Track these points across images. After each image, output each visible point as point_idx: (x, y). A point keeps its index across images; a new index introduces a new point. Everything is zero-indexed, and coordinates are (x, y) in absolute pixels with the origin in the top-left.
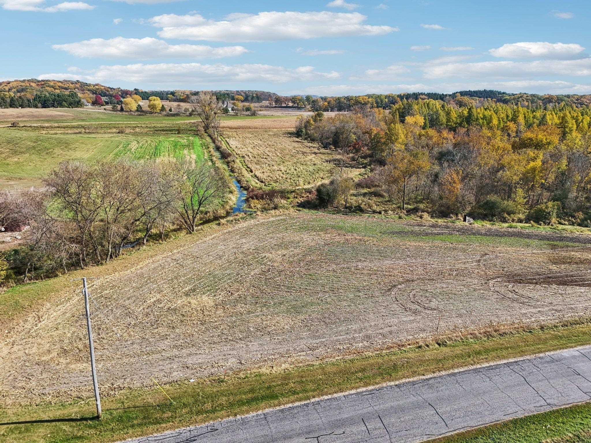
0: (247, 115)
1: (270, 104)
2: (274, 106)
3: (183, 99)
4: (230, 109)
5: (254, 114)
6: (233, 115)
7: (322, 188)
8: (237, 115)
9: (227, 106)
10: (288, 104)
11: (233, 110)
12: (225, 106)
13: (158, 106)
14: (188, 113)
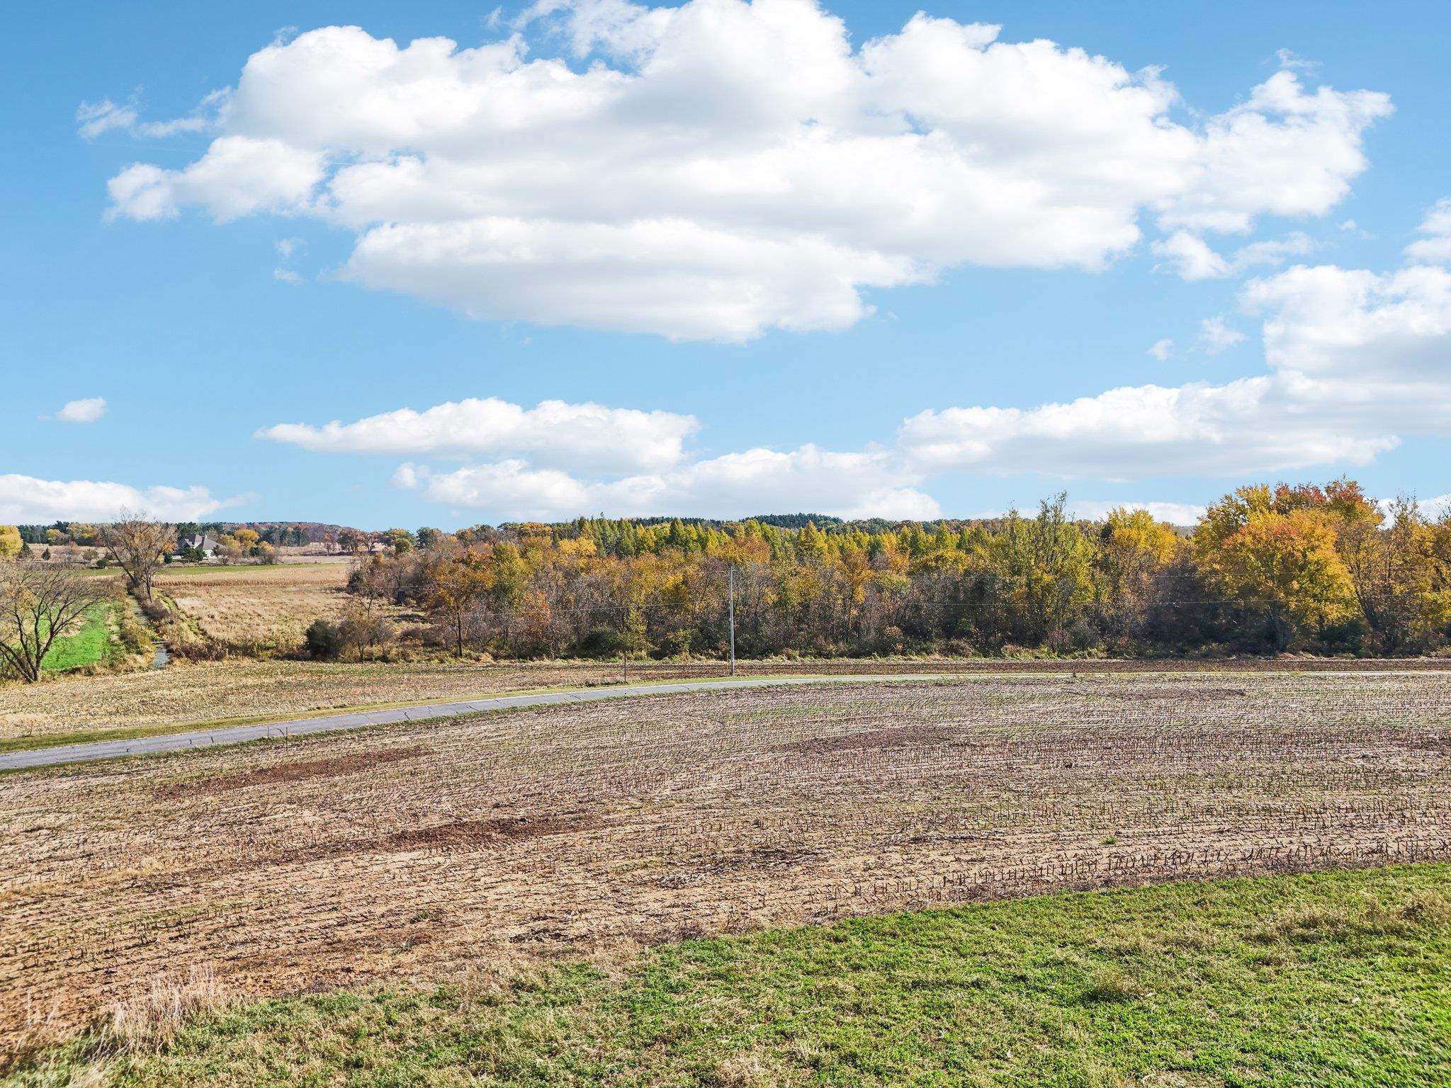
0: (251, 564)
1: (328, 548)
2: (337, 551)
3: (89, 538)
4: (209, 552)
5: (269, 561)
6: (218, 565)
7: (315, 628)
8: (225, 563)
9: (202, 545)
10: (373, 547)
11: (216, 553)
12: (197, 545)
13: (12, 545)
14: (94, 561)
